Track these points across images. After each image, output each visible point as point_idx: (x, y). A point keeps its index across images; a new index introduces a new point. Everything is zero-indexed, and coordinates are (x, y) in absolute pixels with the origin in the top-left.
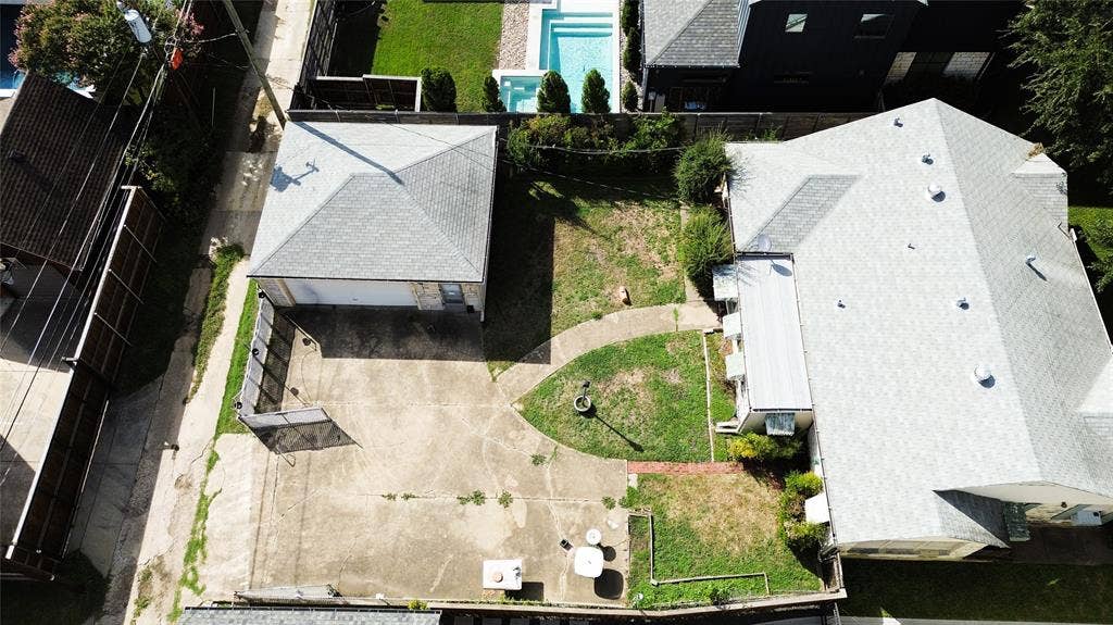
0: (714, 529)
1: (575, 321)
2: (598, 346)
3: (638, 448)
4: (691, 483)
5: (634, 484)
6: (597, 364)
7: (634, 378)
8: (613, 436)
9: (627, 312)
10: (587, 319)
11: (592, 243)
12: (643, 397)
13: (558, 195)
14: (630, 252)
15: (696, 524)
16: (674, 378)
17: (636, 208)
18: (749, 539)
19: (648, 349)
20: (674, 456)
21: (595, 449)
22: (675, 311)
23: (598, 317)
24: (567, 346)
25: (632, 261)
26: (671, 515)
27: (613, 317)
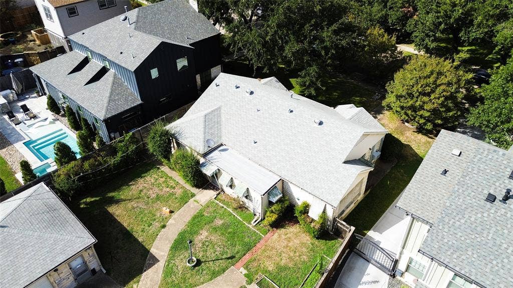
0: (290, 258)
1: (155, 236)
2: (176, 237)
3: (232, 258)
4: (265, 251)
5: (245, 272)
6: (182, 243)
7: (204, 235)
8: (217, 263)
9: (175, 215)
10: (159, 231)
11: (134, 204)
12: (214, 238)
13: (98, 199)
14: (154, 196)
15: (283, 263)
16: (219, 222)
17: (141, 181)
18: (304, 250)
19: (198, 221)
20: (248, 248)
21: (215, 274)
22: (195, 201)
23: (164, 227)
24: (160, 248)
25: (158, 198)
26: (270, 269)
27: (171, 221)
